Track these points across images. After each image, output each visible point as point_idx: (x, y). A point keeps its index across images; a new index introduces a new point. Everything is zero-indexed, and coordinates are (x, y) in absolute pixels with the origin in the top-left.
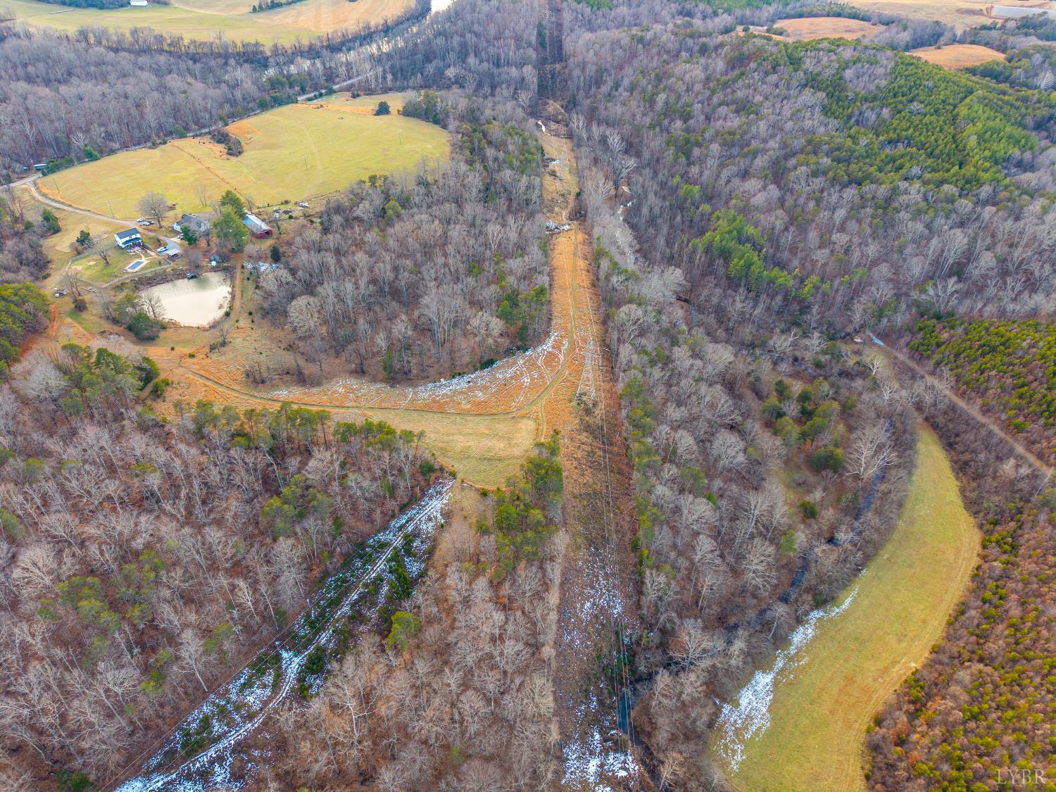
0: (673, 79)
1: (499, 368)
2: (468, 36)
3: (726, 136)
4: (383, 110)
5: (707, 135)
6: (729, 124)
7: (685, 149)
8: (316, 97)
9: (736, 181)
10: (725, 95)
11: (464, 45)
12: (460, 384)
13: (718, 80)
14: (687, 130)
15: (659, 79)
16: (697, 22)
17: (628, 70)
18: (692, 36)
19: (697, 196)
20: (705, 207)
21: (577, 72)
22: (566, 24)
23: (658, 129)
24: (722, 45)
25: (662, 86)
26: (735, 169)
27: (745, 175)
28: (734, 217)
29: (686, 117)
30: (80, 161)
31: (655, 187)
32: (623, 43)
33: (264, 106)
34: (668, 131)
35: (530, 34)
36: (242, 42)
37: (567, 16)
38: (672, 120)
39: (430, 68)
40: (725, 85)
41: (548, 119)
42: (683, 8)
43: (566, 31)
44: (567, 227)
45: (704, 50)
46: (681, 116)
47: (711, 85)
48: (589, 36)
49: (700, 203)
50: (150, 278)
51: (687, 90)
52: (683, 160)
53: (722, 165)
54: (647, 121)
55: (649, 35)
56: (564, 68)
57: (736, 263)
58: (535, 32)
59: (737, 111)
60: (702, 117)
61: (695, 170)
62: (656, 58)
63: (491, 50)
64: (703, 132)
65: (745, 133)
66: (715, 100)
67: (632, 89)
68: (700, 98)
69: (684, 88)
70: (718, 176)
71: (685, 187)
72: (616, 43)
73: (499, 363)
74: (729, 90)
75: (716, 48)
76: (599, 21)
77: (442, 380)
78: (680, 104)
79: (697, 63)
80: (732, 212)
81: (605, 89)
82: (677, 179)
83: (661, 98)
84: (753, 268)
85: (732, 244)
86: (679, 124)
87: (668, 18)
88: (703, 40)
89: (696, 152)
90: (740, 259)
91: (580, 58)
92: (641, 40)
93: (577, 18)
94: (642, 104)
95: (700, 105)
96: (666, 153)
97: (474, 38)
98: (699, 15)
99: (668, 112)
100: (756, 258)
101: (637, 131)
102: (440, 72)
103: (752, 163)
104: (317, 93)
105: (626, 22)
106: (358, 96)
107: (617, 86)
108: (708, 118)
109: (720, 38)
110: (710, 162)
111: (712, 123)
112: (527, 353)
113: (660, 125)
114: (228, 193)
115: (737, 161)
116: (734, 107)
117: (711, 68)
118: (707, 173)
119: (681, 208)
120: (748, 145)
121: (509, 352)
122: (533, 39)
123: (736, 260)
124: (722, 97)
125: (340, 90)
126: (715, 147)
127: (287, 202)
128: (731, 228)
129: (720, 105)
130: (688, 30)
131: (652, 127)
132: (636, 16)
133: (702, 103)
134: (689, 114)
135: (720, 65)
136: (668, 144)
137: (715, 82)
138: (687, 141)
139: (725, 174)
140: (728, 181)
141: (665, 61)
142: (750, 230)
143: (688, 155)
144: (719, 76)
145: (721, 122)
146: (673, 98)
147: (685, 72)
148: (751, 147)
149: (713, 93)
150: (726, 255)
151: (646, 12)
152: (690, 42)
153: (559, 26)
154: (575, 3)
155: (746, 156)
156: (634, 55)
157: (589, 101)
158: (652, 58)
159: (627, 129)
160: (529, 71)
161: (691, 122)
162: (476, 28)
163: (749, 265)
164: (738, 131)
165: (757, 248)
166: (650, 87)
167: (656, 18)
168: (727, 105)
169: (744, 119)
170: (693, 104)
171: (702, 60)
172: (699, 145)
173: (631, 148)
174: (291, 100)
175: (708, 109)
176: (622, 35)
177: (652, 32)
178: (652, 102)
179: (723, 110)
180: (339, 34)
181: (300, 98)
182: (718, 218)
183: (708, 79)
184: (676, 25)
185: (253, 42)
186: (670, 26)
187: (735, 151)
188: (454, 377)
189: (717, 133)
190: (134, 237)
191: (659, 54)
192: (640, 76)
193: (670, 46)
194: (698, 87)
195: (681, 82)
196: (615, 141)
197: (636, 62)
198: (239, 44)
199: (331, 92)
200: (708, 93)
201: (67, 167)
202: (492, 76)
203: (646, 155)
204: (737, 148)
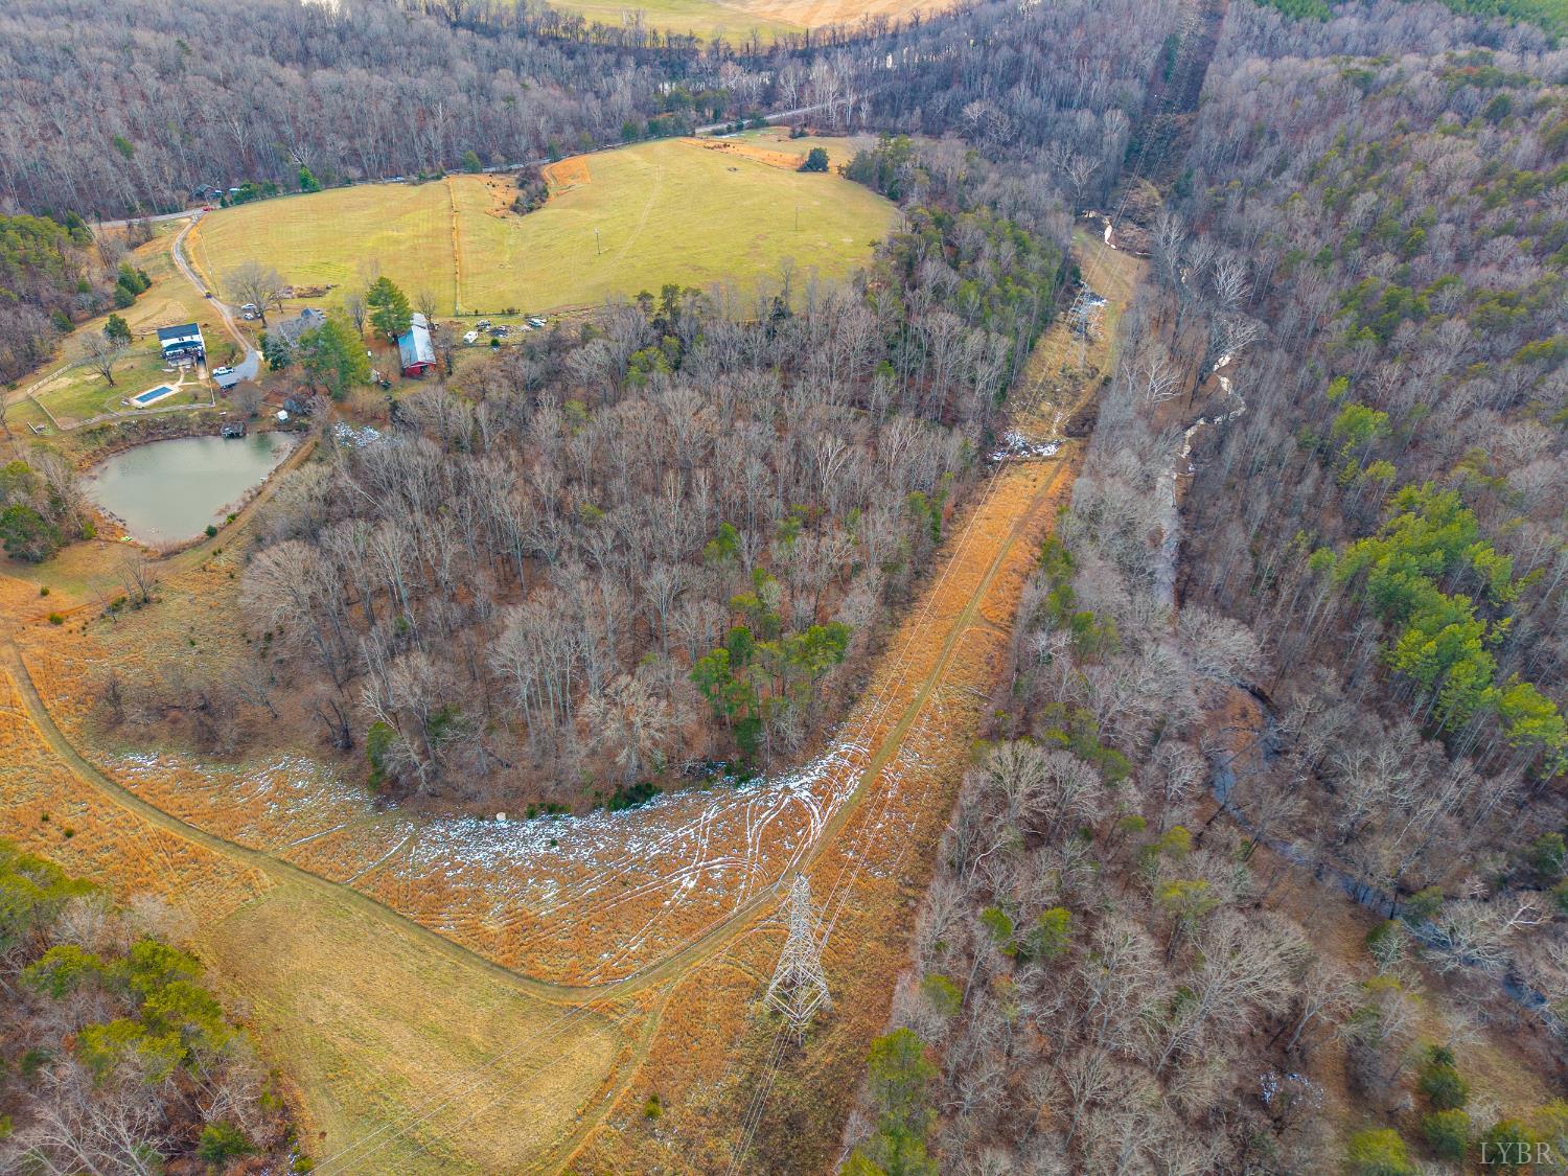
0: (1408, 166)
1: (651, 816)
2: (1027, 49)
3: (1493, 306)
4: (816, 163)
5: (1446, 297)
6: (1508, 278)
7: (1381, 320)
8: (730, 130)
9: (1487, 417)
10: (1518, 213)
11: (1017, 63)
12: (532, 840)
13: (1512, 178)
14: (1403, 280)
15: (1375, 160)
16: (1505, 59)
17: (1316, 139)
18: (1480, 82)
19: (1373, 438)
20: (1386, 470)
21: (1208, 133)
22: (1224, 39)
23: (1334, 268)
24: (1544, 105)
25: (1374, 178)
26: (1491, 387)
27: (1513, 405)
28: (1451, 510)
29: (1409, 249)
30: (290, 190)
31: (1281, 399)
32: (1322, 83)
33: (630, 136)
34: (1358, 275)
35: (1145, 55)
36: (668, 32)
37: (1230, 26)
38: (1375, 252)
39: (941, 100)
40: (1526, 191)
41: (1128, 216)
42: (1482, 29)
43: (1221, 52)
44: (1050, 450)
45: (1499, 113)
46: (1400, 245)
47: (1492, 186)
48: (1257, 65)
49: (1374, 456)
50: (157, 425)
51: (1432, 192)
52: (1369, 343)
53: (1460, 373)
54: (1315, 246)
55: (1385, 74)
56: (1191, 122)
57: (1414, 646)
58: (1156, 52)
59: (1539, 253)
60: (1447, 255)
61: (1391, 371)
62: (1386, 118)
63: (1062, 79)
64: (1440, 288)
65: (1545, 304)
66: (1491, 219)
67: (1312, 174)
68: (1456, 210)
69: (1424, 186)
70: (1444, 395)
71: (1354, 410)
72: (1309, 83)
73: (661, 802)
74: (1532, 202)
75: (1530, 111)
76: (1291, 41)
77: (501, 816)
78: (1406, 218)
79: (1474, 136)
80: (1450, 498)
81: (1252, 171)
82: (1341, 386)
83: (1364, 201)
84: (1457, 669)
85: (1420, 587)
86: (1387, 261)
87: (1442, 44)
88: (1506, 91)
89: (1406, 332)
90: (1429, 634)
91: (1225, 106)
92: (1365, 82)
93: (1248, 34)
94: (1320, 208)
95: (1450, 227)
96: (1334, 323)
97: (1037, 54)
98: (1512, 44)
99: (1372, 234)
100: (1474, 644)
101: (1287, 266)
102: (955, 108)
103: (1541, 381)
104: (734, 125)
105: (1350, 46)
106: (802, 135)
107: (1280, 167)
108: (1461, 259)
109: (1546, 92)
110: (1431, 361)
111: (1470, 271)
112: (744, 790)
113: (1343, 256)
114: (383, 282)
115: (1501, 369)
116: (1530, 242)
117: (1503, 151)
118: (1416, 384)
119: (1325, 457)
120: (1547, 332)
121: (701, 777)
122: (1149, 64)
123: (1415, 635)
124: (1509, 214)
125: (779, 123)
126: (1456, 329)
127: (511, 312)
128: (1433, 538)
129: (1500, 232)
130: (1476, 71)
131: (1323, 260)
132: (1374, 37)
133: (1457, 222)
134: (1418, 243)
135: (1527, 145)
136: (1344, 303)
137: (1503, 182)
138: (1392, 304)
139: (1461, 397)
140: (1466, 414)
141: (1400, 126)
142: (1483, 557)
143: (1385, 334)
144: (1516, 170)
145: (1491, 272)
146: (1393, 202)
147: (1438, 154)
148: (1550, 342)
149: (1492, 203)
150: (1396, 611)
151: (1398, 32)
152: (1471, 92)
153: (1209, 45)
154: (1252, 5)
155: (1529, 360)
156: (1339, 109)
157: (1210, 191)
158: (1378, 118)
159: (1264, 257)
160: (1116, 120)
161: (1420, 263)
162: (1049, 36)
163: (1450, 657)
164: (1526, 299)
165: (1489, 605)
166: (1348, 175)
167: (1415, 41)
168: (1518, 235)
169: (1550, 273)
170: (1434, 223)
171: (1487, 133)
172: (1418, 315)
173: (1263, 298)
174: (681, 130)
175: (1467, 238)
176: (1325, 69)
177: (1394, 68)
178: (1342, 208)
179: (1505, 245)
180: (829, 33)
181: (698, 131)
182: (1409, 506)
183: (1488, 173)
184: (1450, 59)
185: (686, 34)
186: (1439, 60)
187: (1505, 344)
188: (532, 816)
189: (1472, 295)
190: (187, 339)
191: (1395, 112)
192: (1334, 153)
193: (1424, 98)
194: (1458, 187)
195: (1420, 173)
196: (1231, 281)
197: (1337, 125)
198: (662, 35)
199: (759, 124)
200: (1478, 202)
201: (263, 198)
202: (1042, 123)
203: (1290, 319)
204: (1513, 337)
